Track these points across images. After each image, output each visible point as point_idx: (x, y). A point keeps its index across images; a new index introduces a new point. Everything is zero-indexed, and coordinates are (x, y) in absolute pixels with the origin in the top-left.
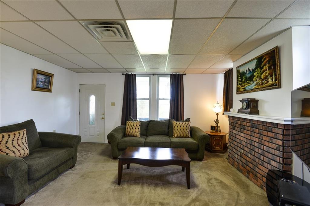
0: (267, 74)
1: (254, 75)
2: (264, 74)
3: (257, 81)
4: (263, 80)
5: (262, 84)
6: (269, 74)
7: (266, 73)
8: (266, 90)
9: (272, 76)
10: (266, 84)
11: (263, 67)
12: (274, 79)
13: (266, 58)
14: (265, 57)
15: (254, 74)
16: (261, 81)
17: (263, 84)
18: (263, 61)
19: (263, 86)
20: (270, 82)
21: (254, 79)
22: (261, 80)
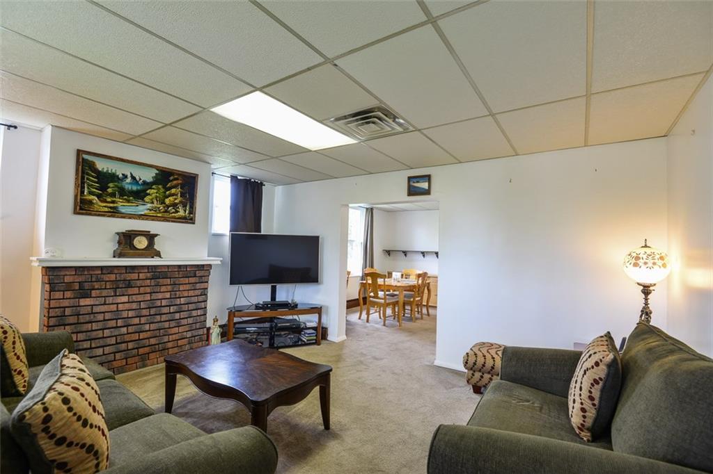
0: (176, 201)
1: (148, 192)
2: (171, 198)
3: (155, 205)
4: (168, 207)
5: (164, 212)
6: (181, 202)
7: (176, 199)
8: (172, 221)
9: (185, 206)
10: (173, 214)
11: (170, 189)
12: (187, 212)
13: (177, 179)
14: (176, 177)
15: (147, 190)
16: (164, 207)
17: (166, 212)
18: (171, 181)
19: (166, 215)
20: (181, 213)
21: (147, 199)
22: (163, 205)
